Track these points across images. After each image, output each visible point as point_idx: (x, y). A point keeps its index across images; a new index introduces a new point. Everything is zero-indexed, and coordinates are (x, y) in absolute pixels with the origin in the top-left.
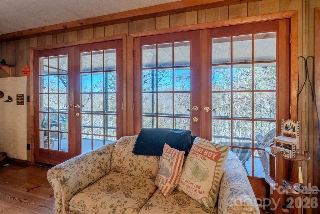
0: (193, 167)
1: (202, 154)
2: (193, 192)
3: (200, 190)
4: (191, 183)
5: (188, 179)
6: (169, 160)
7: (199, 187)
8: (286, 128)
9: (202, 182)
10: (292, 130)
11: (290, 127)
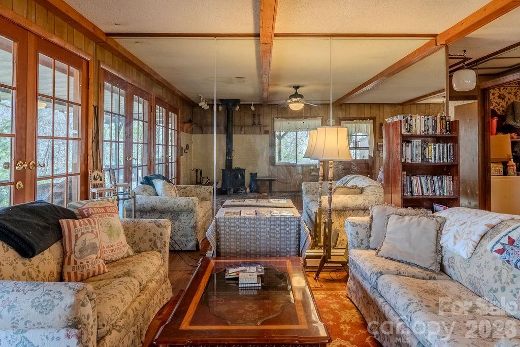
0: (106, 229)
1: (106, 212)
2: (119, 251)
3: (123, 244)
4: (112, 246)
5: (107, 244)
6: (92, 232)
7: (122, 243)
8: (95, 179)
9: (120, 238)
10: (99, 179)
11: (98, 177)
